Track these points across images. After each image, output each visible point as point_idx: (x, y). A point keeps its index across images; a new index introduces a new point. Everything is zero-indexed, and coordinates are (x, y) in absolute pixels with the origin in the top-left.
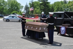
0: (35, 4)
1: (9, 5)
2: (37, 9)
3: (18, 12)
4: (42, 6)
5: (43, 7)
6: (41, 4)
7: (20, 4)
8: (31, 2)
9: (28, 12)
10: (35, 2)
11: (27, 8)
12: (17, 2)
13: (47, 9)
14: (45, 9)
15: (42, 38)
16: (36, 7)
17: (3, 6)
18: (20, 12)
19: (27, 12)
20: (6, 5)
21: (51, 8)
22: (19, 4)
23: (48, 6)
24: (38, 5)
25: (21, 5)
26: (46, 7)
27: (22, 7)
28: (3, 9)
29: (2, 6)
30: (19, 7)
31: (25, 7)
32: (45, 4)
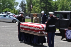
0: (34, 1)
2: (37, 6)
3: (12, 10)
4: (42, 3)
5: (44, 4)
11: (23, 5)
13: (48, 7)
14: (46, 7)
15: (42, 44)
18: (15, 10)
21: (53, 5)
23: (50, 3)
25: (16, 2)
26: (47, 4)
27: (17, 3)
30: (13, 3)
31: (20, 4)
32: (47, 1)
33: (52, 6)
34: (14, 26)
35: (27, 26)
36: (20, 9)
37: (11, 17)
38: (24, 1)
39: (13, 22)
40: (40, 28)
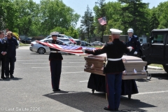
0: (110, 10)
1: (44, 14)
2: (115, 21)
3: (67, 29)
4: (127, 14)
5: (130, 15)
6: (124, 9)
7: (72, 10)
8: (98, 5)
9: (90, 30)
10: (109, 3)
11: (88, 19)
12: (64, 6)
13: (139, 21)
14: (135, 20)
16: (112, 18)
17: (29, 14)
18: (72, 30)
19: (88, 29)
20: (37, 14)
21: (150, 17)
22: (69, 10)
23: (143, 13)
24: (116, 11)
25: (74, 13)
26: (137, 16)
27: (77, 16)
28: (30, 22)
29: (27, 14)
30: (68, 17)
31: (83, 17)
32: (136, 9)
33: (147, 19)
34: (72, 61)
36: (83, 27)
38: (90, 11)
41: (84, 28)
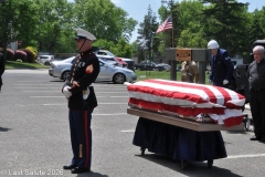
0: (185, 13)
1: (80, 17)
2: (193, 31)
3: (116, 42)
4: (213, 20)
5: (218, 22)
6: (208, 13)
7: (124, 14)
8: (166, 5)
10: (184, 4)
11: (149, 27)
12: (112, 6)
13: (232, 32)
14: (224, 31)
15: (211, 162)
16: (187, 26)
17: (57, 19)
18: (123, 44)
20: (70, 17)
21: (249, 26)
22: (120, 13)
23: (239, 19)
24: (195, 16)
25: (128, 18)
26: (228, 24)
27: (133, 23)
28: (57, 30)
29: (52, 19)
30: (118, 23)
31: (141, 25)
32: (227, 12)
33: (244, 29)
35: (153, 92)
36: (141, 40)
37: (110, 64)
38: (153, 15)
39: (114, 81)
40: (200, 101)
41: (143, 41)
